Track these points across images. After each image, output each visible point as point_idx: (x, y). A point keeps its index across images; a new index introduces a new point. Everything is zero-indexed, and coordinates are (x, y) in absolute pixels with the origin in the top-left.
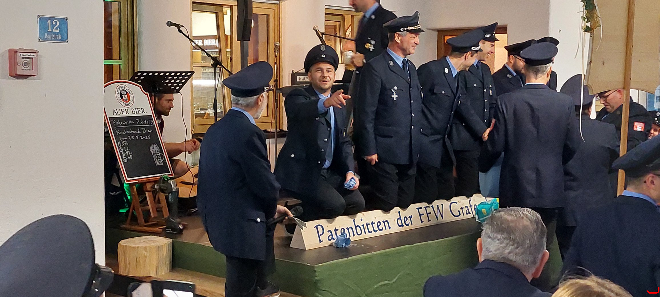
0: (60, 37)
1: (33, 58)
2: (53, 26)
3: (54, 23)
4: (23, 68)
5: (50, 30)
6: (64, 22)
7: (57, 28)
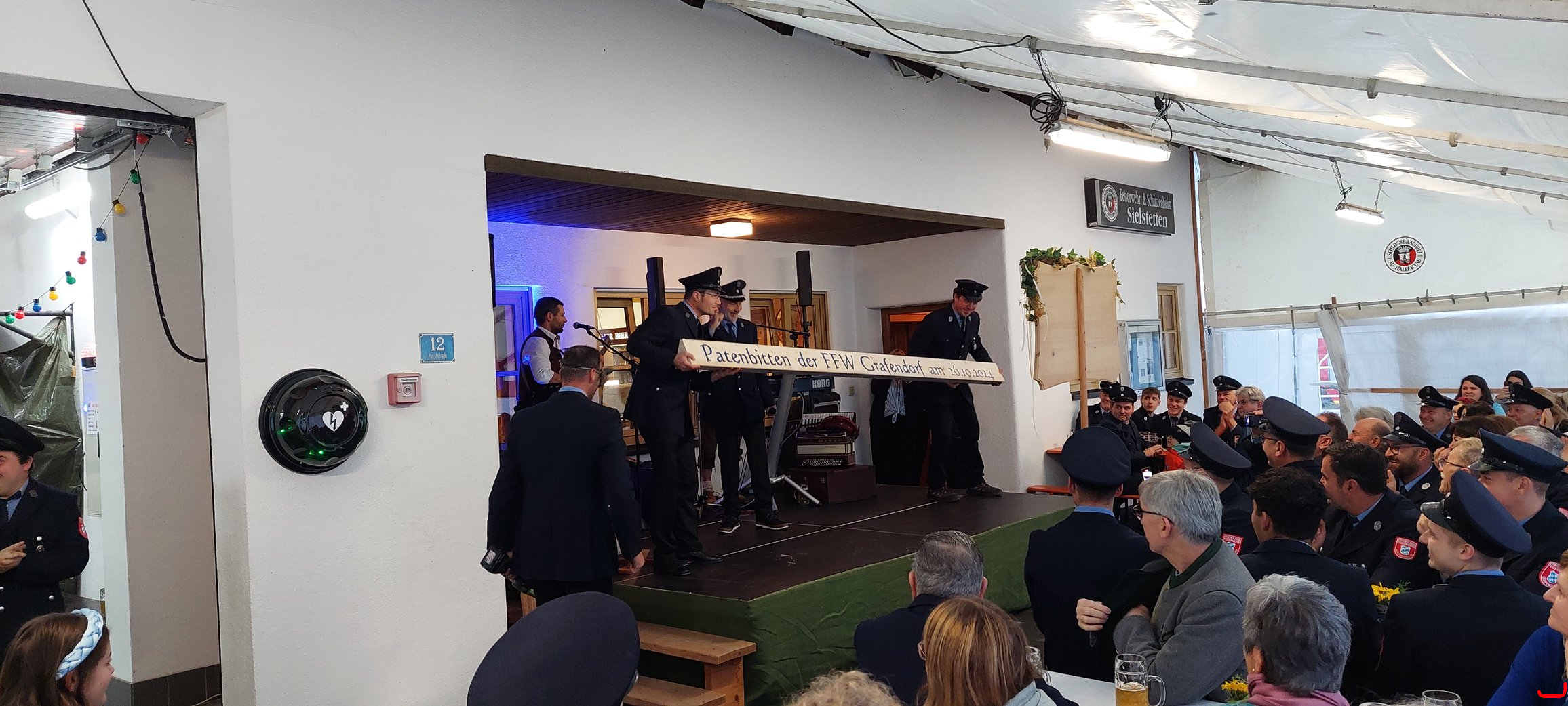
0: (445, 356)
1: (415, 383)
2: (437, 345)
3: (438, 341)
4: (405, 395)
5: (433, 349)
6: (449, 338)
7: (441, 347)
